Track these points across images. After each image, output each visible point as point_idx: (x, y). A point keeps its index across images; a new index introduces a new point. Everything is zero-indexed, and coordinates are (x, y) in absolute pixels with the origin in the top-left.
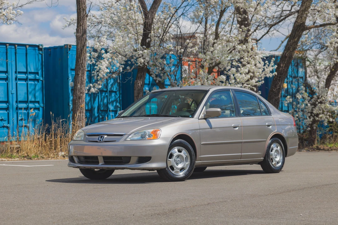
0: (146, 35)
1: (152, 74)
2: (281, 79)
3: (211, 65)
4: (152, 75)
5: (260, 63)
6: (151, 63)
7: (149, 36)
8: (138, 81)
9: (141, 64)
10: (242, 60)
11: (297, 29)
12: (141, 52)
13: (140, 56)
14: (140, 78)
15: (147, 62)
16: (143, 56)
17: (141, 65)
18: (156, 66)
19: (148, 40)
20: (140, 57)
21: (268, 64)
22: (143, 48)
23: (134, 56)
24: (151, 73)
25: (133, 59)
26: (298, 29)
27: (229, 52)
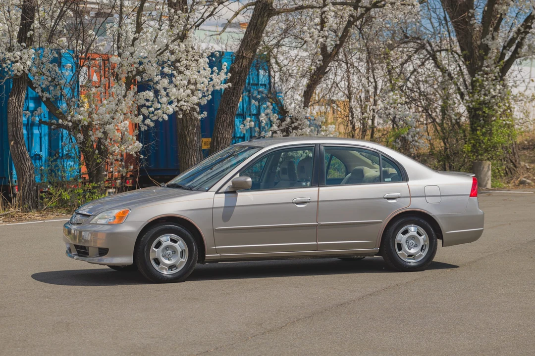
0: (26, 26)
1: (36, 87)
2: (235, 91)
3: (130, 74)
4: (37, 89)
5: (204, 69)
6: (34, 70)
7: (32, 28)
8: (13, 100)
9: (18, 71)
10: (178, 64)
11: (260, 14)
12: (19, 53)
13: (16, 59)
14: (18, 94)
15: (28, 68)
16: (21, 58)
17: (19, 74)
18: (42, 74)
19: (29, 33)
20: (17, 62)
21: (217, 71)
22: (22, 46)
23: (8, 59)
24: (34, 86)
25: (6, 63)
26: (262, 13)
27: (158, 53)
